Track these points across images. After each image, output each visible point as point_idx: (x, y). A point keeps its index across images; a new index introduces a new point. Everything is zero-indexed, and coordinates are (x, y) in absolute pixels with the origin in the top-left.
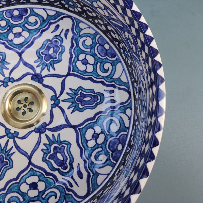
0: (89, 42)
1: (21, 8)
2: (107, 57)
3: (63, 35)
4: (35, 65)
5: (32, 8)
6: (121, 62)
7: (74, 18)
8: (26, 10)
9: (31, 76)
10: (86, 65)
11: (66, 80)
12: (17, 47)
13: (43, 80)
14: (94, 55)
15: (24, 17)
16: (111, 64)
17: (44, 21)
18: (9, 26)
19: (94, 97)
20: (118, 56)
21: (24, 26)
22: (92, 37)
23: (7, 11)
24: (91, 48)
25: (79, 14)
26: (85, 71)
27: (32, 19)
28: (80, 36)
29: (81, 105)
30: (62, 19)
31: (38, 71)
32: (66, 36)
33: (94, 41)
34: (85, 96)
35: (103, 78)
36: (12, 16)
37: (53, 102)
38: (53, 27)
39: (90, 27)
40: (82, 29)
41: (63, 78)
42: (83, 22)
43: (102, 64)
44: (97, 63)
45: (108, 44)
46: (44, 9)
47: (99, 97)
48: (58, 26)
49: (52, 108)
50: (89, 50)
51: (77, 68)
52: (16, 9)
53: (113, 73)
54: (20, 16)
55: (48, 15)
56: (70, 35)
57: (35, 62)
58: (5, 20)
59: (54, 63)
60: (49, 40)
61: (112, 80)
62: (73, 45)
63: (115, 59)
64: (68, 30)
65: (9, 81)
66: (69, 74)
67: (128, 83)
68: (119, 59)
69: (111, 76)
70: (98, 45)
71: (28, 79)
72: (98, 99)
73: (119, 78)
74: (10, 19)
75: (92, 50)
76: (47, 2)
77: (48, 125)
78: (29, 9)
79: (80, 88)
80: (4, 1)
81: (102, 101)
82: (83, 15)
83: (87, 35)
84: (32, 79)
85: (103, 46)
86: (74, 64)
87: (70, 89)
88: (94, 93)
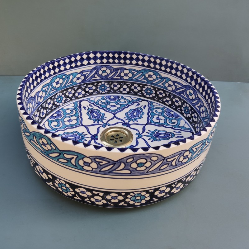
0: (160, 111)
1: (116, 96)
2: (173, 117)
3: (142, 108)
4: (124, 119)
5: (123, 96)
6: (183, 119)
7: (149, 101)
8: (118, 97)
9: (122, 123)
10: (159, 120)
11: (146, 126)
12: (112, 111)
13: (130, 126)
14: (164, 116)
15: (117, 100)
16: (176, 120)
17: (130, 101)
18: (107, 102)
19: (167, 134)
20: (180, 117)
21: (117, 103)
22: (162, 109)
23: (106, 96)
24: (162, 113)
25: (153, 98)
26: (159, 123)
27: (122, 101)
28: (153, 108)
29: (158, 138)
30: (141, 101)
31: (127, 121)
32: (144, 108)
33: (163, 110)
34: (160, 134)
35: (172, 126)
36: (110, 99)
37: (137, 136)
38: (136, 104)
39: (160, 105)
40: (155, 106)
41: (144, 126)
42: (155, 103)
43: (170, 120)
44: (167, 119)
45: (173, 112)
46: (130, 97)
47: (171, 135)
48: (139, 104)
49: (137, 138)
50: (160, 114)
51: (153, 121)
52: (112, 96)
53: (178, 124)
54: (115, 99)
55: (132, 99)
56: (147, 108)
57: (124, 118)
58: (105, 100)
59: (137, 119)
60: (134, 109)
61: (178, 127)
62: (149, 112)
63: (179, 118)
64: (145, 106)
65: (107, 125)
66: (147, 124)
67: (190, 128)
68: (182, 118)
69: (177, 125)
70: (166, 112)
71: (120, 125)
72: (170, 135)
73: (184, 126)
74: (108, 100)
75: (163, 114)
76: (133, 93)
77: (135, 146)
78: (120, 97)
79: (156, 130)
80: (107, 90)
81: (173, 136)
82: (155, 99)
83: (158, 108)
84: (122, 125)
85: (170, 113)
86: (151, 119)
87: (149, 131)
88: (167, 133)
